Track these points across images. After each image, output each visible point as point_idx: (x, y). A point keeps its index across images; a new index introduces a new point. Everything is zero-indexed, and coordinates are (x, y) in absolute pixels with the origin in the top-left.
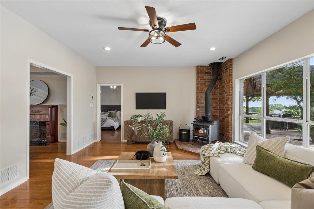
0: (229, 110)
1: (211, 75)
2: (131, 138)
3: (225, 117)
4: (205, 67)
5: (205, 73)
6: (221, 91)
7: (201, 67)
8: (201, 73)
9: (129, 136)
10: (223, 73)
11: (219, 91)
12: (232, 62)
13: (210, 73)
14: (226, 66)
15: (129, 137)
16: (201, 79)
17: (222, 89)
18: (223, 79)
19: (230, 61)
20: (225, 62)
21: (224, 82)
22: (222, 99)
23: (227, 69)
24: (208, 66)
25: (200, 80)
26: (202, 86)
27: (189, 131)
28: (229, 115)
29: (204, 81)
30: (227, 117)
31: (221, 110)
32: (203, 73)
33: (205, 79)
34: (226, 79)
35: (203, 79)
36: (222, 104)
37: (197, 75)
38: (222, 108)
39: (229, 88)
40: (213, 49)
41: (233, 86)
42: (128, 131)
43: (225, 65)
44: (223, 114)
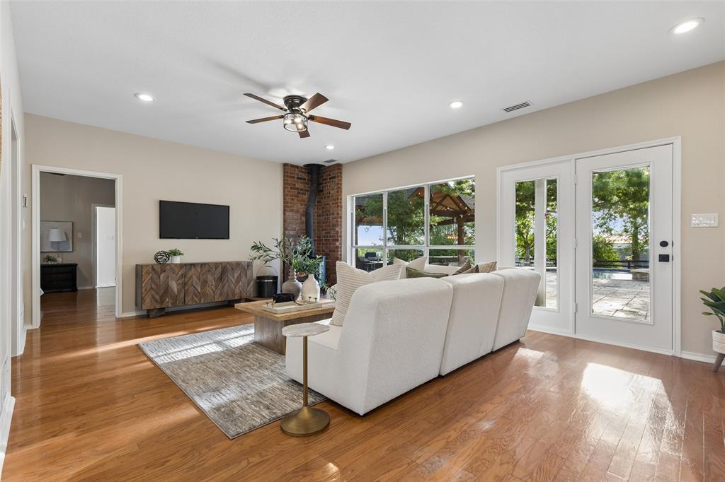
0: (338, 240)
1: (306, 183)
2: (162, 301)
3: (330, 251)
4: (297, 167)
5: (298, 178)
6: (320, 211)
7: (292, 166)
8: (291, 177)
9: (158, 297)
10: (326, 183)
11: (316, 210)
12: (341, 169)
13: (305, 179)
14: (331, 173)
15: (156, 301)
16: (291, 188)
17: (323, 208)
18: (325, 192)
19: (339, 167)
20: (329, 167)
21: (329, 197)
22: (324, 223)
23: (334, 177)
24: (301, 168)
25: (289, 189)
26: (293, 200)
27: (276, 278)
28: (337, 247)
29: (296, 191)
30: (334, 251)
31: (322, 240)
32: (294, 177)
33: (298, 189)
34: (332, 192)
35: (295, 189)
36: (324, 232)
37: (284, 180)
38: (324, 237)
39: (338, 206)
40: (330, 147)
41: (343, 204)
42: (153, 286)
43: (330, 171)
44: (327, 248)
